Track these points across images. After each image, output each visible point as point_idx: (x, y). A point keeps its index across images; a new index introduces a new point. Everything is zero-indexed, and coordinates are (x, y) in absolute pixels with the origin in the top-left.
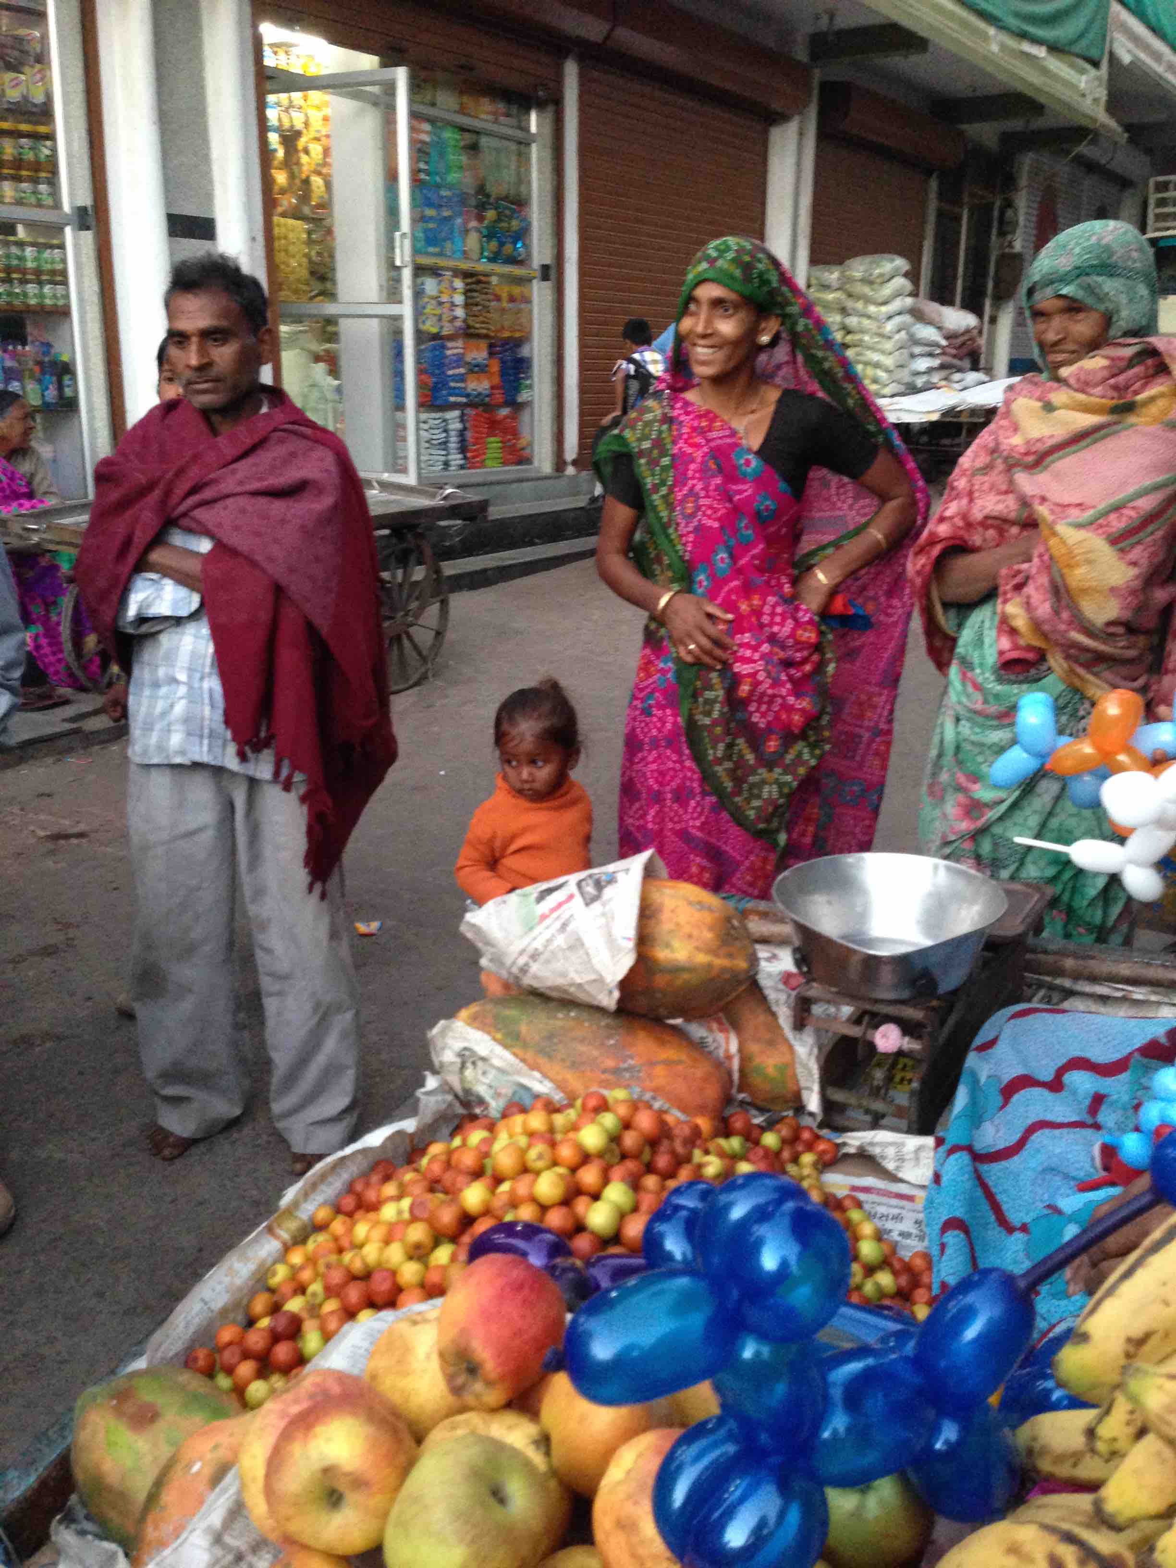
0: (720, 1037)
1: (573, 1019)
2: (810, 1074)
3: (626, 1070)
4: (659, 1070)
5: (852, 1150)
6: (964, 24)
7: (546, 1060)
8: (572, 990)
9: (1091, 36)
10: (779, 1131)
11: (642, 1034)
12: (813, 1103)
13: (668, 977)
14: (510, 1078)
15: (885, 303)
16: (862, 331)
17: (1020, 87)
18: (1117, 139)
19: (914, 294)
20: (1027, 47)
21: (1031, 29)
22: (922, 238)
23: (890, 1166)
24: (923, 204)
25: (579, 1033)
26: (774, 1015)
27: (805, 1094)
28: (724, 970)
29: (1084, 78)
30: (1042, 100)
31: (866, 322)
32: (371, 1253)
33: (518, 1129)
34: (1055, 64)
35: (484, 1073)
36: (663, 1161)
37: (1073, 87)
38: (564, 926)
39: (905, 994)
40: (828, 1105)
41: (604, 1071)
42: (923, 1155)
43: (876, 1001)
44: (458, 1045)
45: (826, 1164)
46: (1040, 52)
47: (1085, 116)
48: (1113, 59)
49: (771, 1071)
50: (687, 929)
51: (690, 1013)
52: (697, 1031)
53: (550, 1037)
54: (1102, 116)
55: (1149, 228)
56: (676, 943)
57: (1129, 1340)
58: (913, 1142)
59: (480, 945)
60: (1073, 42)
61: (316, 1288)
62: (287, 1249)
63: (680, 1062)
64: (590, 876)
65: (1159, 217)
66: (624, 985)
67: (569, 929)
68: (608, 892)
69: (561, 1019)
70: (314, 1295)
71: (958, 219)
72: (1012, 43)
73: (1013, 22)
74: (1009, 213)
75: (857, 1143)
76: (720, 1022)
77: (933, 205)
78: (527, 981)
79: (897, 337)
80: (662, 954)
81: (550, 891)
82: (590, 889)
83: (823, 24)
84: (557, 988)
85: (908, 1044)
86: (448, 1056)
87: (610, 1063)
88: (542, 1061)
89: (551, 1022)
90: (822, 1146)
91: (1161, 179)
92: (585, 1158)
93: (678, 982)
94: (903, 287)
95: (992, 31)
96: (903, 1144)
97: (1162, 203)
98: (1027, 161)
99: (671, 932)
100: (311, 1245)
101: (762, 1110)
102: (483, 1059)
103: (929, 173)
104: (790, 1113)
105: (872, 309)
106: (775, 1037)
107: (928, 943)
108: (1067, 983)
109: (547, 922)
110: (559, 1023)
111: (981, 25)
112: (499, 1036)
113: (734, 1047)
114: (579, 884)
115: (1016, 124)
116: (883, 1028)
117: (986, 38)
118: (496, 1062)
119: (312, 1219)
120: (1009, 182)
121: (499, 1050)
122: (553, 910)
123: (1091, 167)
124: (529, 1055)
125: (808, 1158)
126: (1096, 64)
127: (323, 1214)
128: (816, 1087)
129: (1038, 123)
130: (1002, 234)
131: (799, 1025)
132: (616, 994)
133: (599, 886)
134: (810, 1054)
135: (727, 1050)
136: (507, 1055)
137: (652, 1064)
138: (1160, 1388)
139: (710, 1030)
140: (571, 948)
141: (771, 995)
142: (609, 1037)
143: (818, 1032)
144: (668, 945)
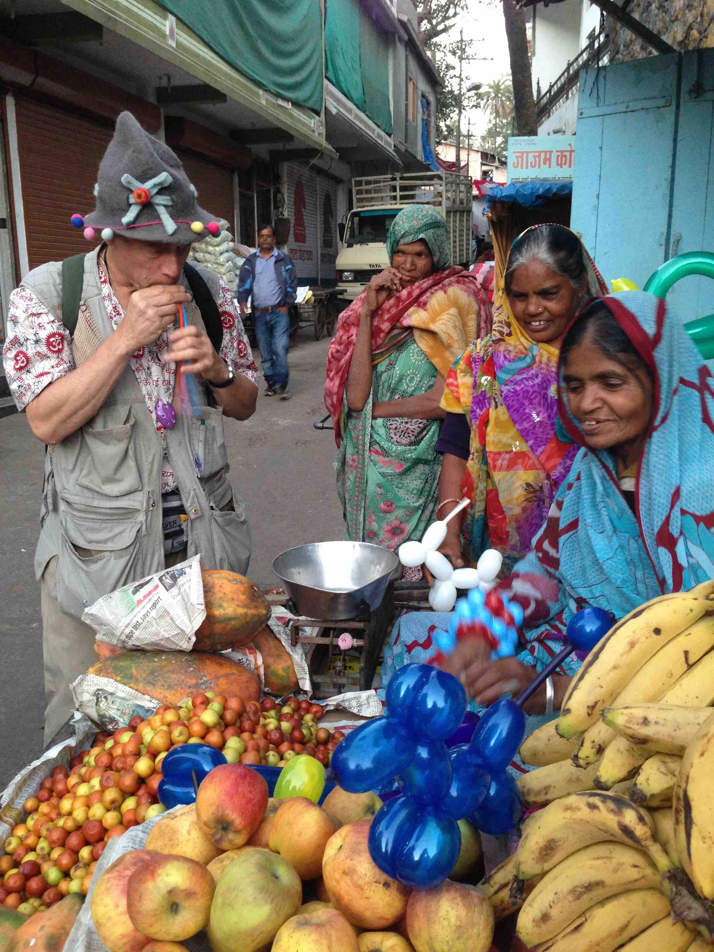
0: (251, 658)
1: (165, 660)
2: (303, 669)
3: (202, 684)
4: (222, 681)
5: (332, 708)
6: (247, 88)
7: (151, 687)
8: (163, 642)
9: (314, 99)
10: (290, 705)
11: (208, 662)
12: (307, 685)
13: (223, 625)
14: (130, 703)
15: (218, 245)
16: (206, 261)
17: (280, 125)
18: (334, 156)
19: (233, 241)
20: (280, 102)
21: (282, 92)
22: (233, 209)
23: (355, 711)
24: (231, 189)
25: (170, 668)
26: (278, 639)
27: (301, 683)
28: (254, 616)
29: (313, 121)
30: (292, 132)
31: (208, 256)
32: (79, 814)
33: (158, 724)
34: (296, 112)
35: (113, 703)
36: (247, 725)
37: (308, 127)
38: (154, 605)
39: (353, 615)
40: (315, 685)
41: (190, 687)
42: (371, 700)
43: (337, 621)
44: (93, 689)
45: (318, 719)
46: (289, 106)
47: (315, 142)
48: (327, 111)
49: (280, 672)
50: (230, 596)
51: (236, 645)
52: (238, 656)
53: (152, 673)
54: (325, 144)
55: (354, 206)
56: (225, 605)
57: (588, 707)
58: (365, 694)
59: (95, 627)
60: (306, 100)
61: (43, 844)
62: (13, 828)
63: (233, 674)
64: (167, 573)
65: (359, 200)
66: (198, 633)
67: (158, 606)
68: (181, 581)
69: (157, 662)
70: (42, 849)
71: (252, 198)
72: (273, 99)
73: (273, 88)
74: (279, 196)
75: (335, 703)
76: (250, 648)
77: (237, 191)
78: (130, 643)
79: (227, 265)
80: (218, 612)
81: (142, 586)
82: (168, 581)
83: (164, 82)
84: (153, 644)
85: (356, 643)
86: (86, 697)
87: (193, 682)
88: (149, 688)
89: (151, 664)
90: (314, 709)
91: (358, 179)
92: (208, 730)
93: (229, 627)
94: (227, 236)
95: (261, 92)
96: (360, 697)
97: (359, 192)
98: (285, 168)
99: (220, 599)
100: (30, 822)
101: (277, 697)
102: (112, 694)
103: (233, 172)
104: (292, 695)
105: (211, 248)
106: (281, 653)
107: (356, 588)
108: (415, 603)
109: (141, 606)
110: (156, 664)
111: (255, 89)
112: (119, 678)
113: (260, 661)
114: (160, 579)
115: (279, 146)
116: (342, 636)
117: (258, 96)
118: (120, 694)
119: (24, 807)
120: (277, 179)
121: (120, 686)
122: (145, 597)
123: (320, 171)
124: (141, 686)
125: (308, 717)
126: (318, 113)
127: (30, 804)
128: (308, 677)
129: (290, 146)
130: (276, 208)
131: (294, 644)
132: (194, 639)
133: (174, 578)
134: (302, 658)
135: (256, 663)
136: (126, 688)
137: (217, 677)
138: (622, 713)
139: (245, 654)
140: (161, 617)
141: (275, 629)
142: (189, 667)
143: (303, 644)
144: (221, 606)
